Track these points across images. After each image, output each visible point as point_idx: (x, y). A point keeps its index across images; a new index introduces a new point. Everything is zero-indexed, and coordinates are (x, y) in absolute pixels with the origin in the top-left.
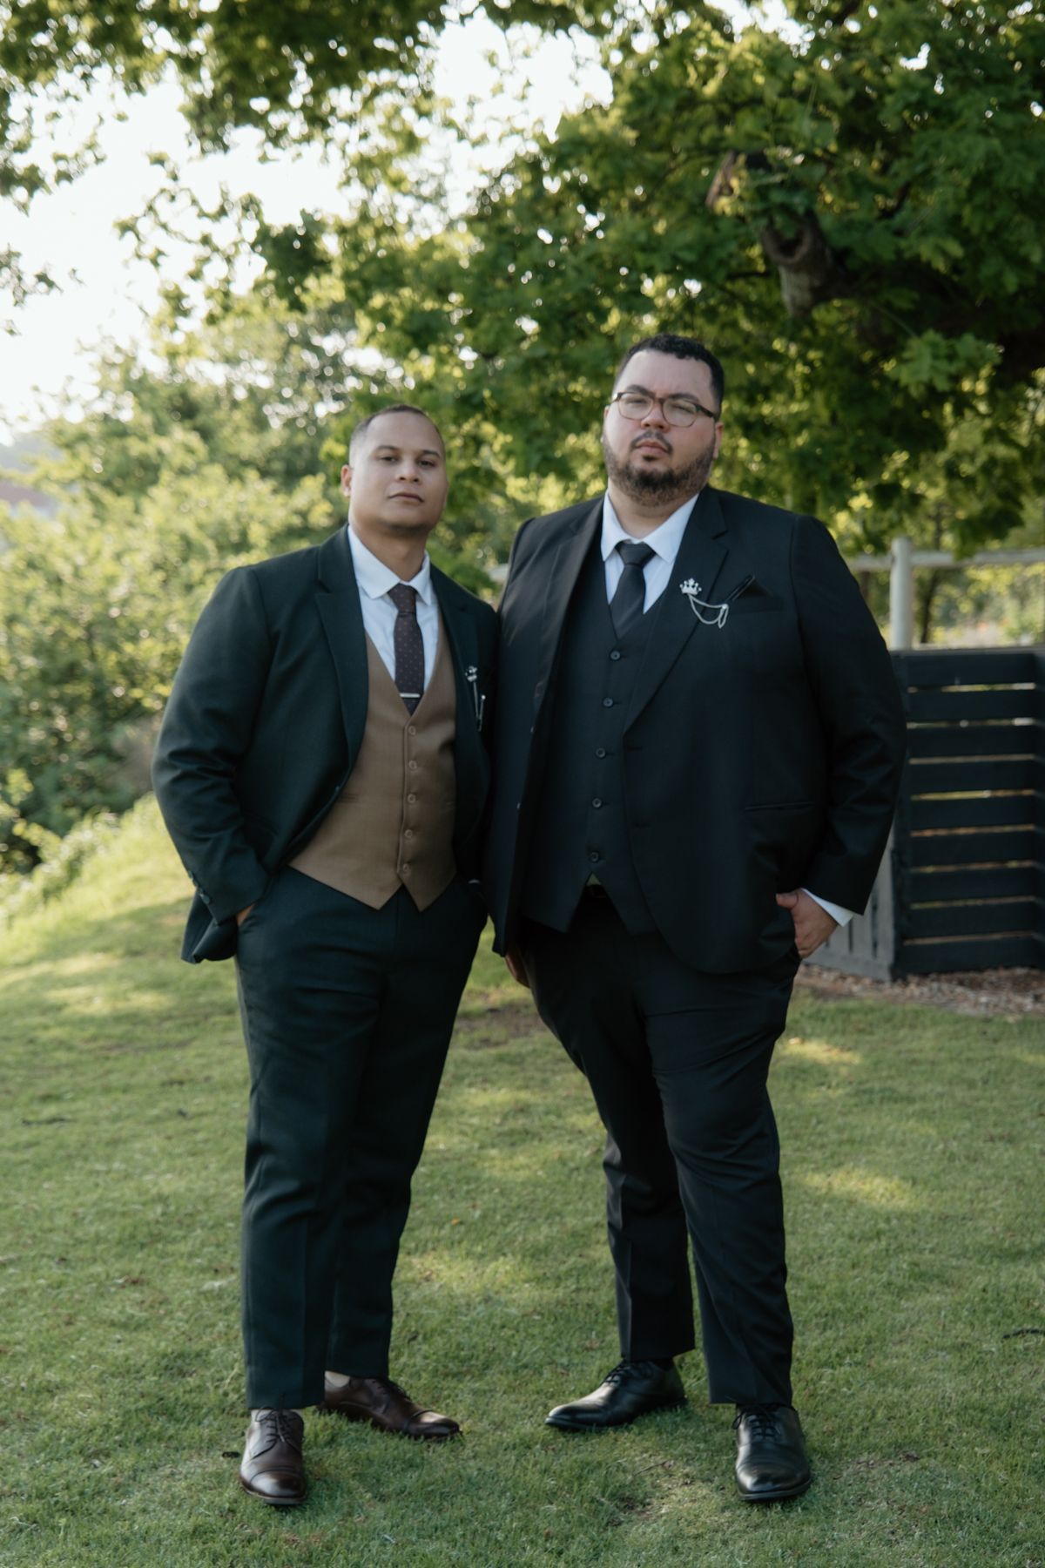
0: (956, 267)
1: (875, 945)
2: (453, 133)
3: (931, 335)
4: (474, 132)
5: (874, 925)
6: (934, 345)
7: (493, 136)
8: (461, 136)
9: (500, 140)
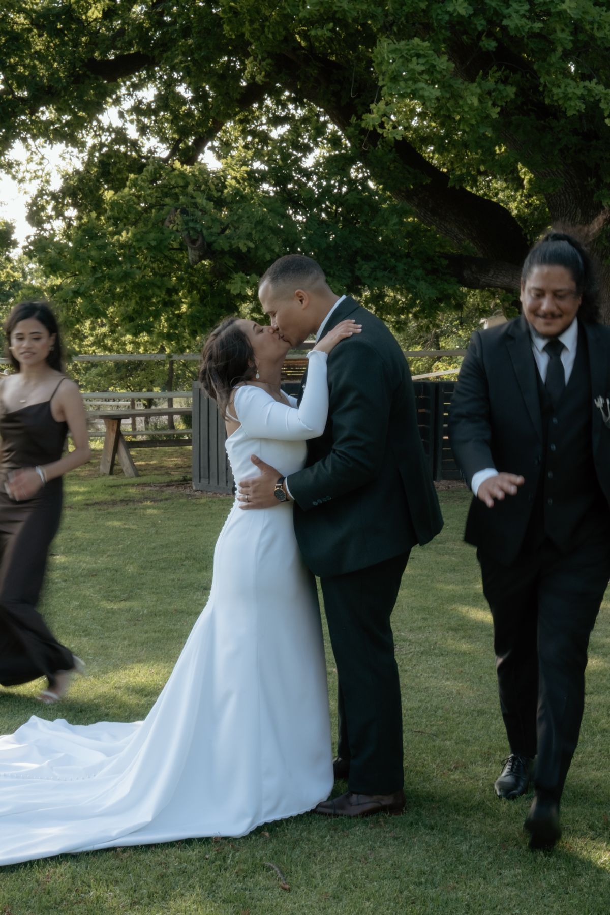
0: (249, 249)
1: (227, 482)
2: (10, 176)
3: (241, 274)
4: (20, 176)
5: (227, 475)
6: (242, 277)
7: (28, 178)
8: (14, 178)
9: (31, 180)
